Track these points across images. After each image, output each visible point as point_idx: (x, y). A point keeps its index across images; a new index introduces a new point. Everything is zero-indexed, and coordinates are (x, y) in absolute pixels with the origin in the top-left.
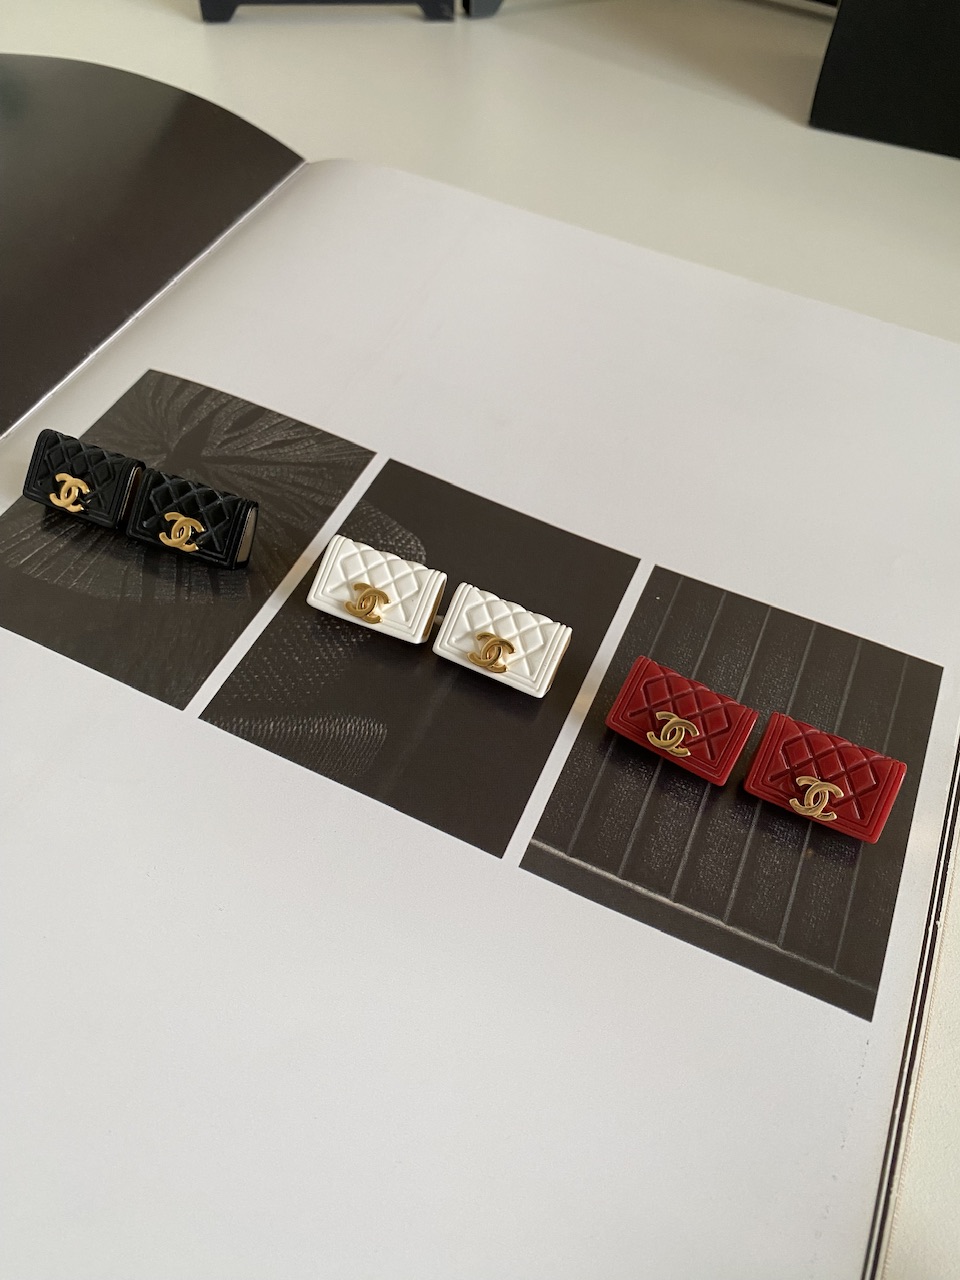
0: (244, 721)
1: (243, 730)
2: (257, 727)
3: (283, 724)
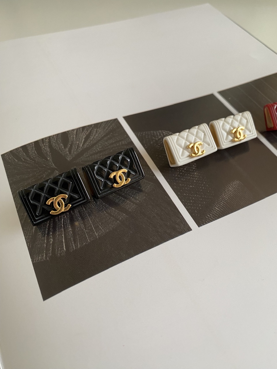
0: (210, 215)
1: (213, 217)
2: (215, 213)
3: (218, 205)
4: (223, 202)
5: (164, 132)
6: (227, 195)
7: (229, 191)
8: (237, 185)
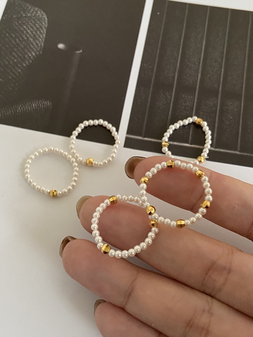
4: (11, 112)
5: (41, 12)
6: (23, 109)
7: (30, 107)
8: (44, 106)
